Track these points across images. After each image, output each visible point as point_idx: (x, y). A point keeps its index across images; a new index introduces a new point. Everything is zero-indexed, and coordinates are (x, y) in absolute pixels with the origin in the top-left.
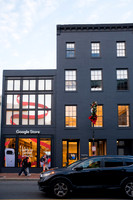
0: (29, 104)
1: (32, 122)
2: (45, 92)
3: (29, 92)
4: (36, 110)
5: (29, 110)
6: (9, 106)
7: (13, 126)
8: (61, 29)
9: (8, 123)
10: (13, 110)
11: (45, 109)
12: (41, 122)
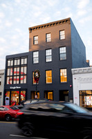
0: (17, 72)
1: (18, 82)
2: (24, 65)
3: (17, 66)
4: (20, 76)
5: (16, 76)
6: (8, 75)
7: (10, 85)
8: (31, 29)
9: (8, 83)
10: (10, 76)
11: (24, 75)
12: (22, 82)
